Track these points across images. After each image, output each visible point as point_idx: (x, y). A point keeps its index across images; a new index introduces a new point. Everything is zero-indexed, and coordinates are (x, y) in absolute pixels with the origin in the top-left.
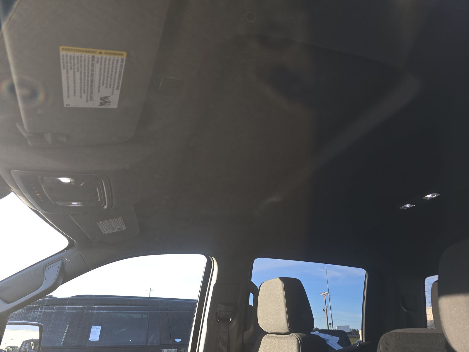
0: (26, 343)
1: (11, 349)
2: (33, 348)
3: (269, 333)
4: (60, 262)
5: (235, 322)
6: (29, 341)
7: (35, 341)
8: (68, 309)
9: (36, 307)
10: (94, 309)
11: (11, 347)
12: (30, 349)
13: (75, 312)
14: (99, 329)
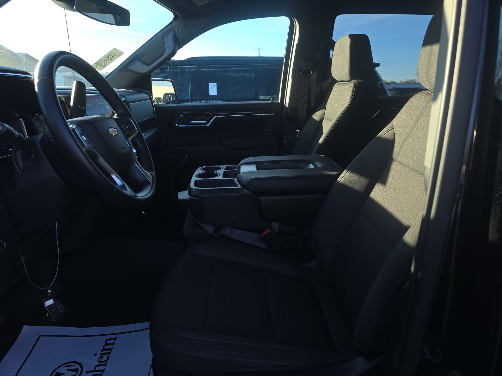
0: (166, 95)
1: (158, 100)
2: (171, 99)
3: (339, 82)
4: (172, 32)
5: (314, 75)
6: (168, 94)
7: (172, 94)
8: (188, 68)
9: (166, 68)
10: (205, 68)
11: (157, 98)
12: (170, 99)
13: (193, 71)
14: (215, 86)
